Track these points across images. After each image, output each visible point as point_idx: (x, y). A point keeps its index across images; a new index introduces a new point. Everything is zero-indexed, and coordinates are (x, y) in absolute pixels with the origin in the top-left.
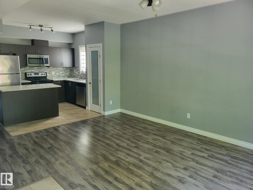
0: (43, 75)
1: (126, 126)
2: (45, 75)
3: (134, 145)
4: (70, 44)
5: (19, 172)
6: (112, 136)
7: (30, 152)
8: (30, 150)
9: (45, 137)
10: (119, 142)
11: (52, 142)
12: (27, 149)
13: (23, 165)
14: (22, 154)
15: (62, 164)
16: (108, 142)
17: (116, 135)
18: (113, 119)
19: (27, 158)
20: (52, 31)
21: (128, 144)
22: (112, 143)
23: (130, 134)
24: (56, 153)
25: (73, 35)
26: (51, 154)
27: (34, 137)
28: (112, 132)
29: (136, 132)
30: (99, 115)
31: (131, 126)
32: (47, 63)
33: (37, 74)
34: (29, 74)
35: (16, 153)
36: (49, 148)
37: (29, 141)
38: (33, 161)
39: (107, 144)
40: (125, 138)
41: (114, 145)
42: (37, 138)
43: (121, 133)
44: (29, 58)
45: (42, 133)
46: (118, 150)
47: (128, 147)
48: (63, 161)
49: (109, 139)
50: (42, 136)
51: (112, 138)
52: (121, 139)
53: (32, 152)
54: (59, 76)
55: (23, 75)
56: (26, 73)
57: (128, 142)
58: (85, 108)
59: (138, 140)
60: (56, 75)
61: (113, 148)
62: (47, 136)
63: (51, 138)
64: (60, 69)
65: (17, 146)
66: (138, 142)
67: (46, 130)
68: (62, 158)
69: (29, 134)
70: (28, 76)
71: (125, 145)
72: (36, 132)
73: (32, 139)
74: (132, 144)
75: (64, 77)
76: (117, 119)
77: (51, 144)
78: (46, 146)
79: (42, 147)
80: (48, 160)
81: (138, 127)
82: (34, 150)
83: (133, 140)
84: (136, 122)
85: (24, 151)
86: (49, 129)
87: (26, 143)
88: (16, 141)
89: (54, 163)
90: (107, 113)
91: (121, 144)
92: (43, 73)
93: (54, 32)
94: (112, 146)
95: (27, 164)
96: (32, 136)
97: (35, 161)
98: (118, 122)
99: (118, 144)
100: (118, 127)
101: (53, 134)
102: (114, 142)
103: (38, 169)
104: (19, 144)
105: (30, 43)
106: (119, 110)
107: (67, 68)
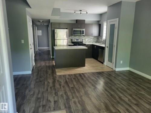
0: (81, 41)
1: (131, 82)
2: (82, 41)
3: (135, 102)
4: (98, 21)
5: (50, 100)
6: (117, 89)
7: (61, 88)
8: (62, 86)
9: (73, 79)
10: (121, 95)
11: (75, 83)
12: (60, 85)
13: (54, 95)
14: (57, 87)
15: (75, 103)
16: (112, 93)
17: (121, 89)
18: (122, 75)
19: (58, 91)
20: (87, 13)
21: (129, 100)
22: (116, 95)
23: (133, 91)
24: (74, 92)
25: (101, 15)
26: (72, 93)
27: (67, 78)
28: (118, 86)
29: (139, 90)
30: (111, 70)
31: (136, 84)
32: (83, 33)
33: (78, 40)
34: (74, 40)
35: (54, 86)
36: (72, 87)
37: (63, 80)
38: (60, 94)
39: (112, 95)
40: (128, 93)
41: (117, 97)
42: (68, 79)
43: (125, 88)
44: (74, 31)
45: (72, 76)
46: (119, 103)
47: (129, 103)
48: (76, 100)
49: (114, 91)
50: (71, 79)
51: (117, 91)
52: (124, 93)
53: (62, 88)
54: (90, 42)
55: (71, 40)
56: (72, 39)
57: (130, 98)
58: (103, 63)
59: (140, 98)
60: (88, 41)
61: (116, 99)
62: (74, 79)
63: (76, 81)
64: (91, 37)
65: (56, 82)
66: (140, 100)
67: (75, 75)
68: (77, 97)
69: (65, 75)
70: (73, 41)
71: (126, 100)
72: (69, 75)
73: (66, 79)
74: (133, 101)
75: (93, 42)
76: (125, 75)
77: (74, 85)
78: (71, 86)
79: (68, 86)
80: (68, 96)
81: (141, 86)
82: (63, 87)
83: (134, 97)
84: (141, 80)
85: (58, 86)
86: (77, 74)
87: (61, 81)
88: (57, 78)
89: (71, 100)
90: (117, 69)
91: (123, 98)
92: (81, 40)
93: (88, 14)
94: (115, 98)
95: (56, 96)
96: (66, 77)
97: (61, 95)
98: (125, 78)
99: (120, 98)
100: (124, 82)
101: (78, 79)
102: (118, 95)
103: (60, 101)
104: (58, 81)
105: (75, 22)
106: (128, 69)
107: (95, 37)
